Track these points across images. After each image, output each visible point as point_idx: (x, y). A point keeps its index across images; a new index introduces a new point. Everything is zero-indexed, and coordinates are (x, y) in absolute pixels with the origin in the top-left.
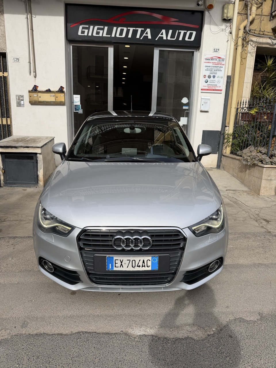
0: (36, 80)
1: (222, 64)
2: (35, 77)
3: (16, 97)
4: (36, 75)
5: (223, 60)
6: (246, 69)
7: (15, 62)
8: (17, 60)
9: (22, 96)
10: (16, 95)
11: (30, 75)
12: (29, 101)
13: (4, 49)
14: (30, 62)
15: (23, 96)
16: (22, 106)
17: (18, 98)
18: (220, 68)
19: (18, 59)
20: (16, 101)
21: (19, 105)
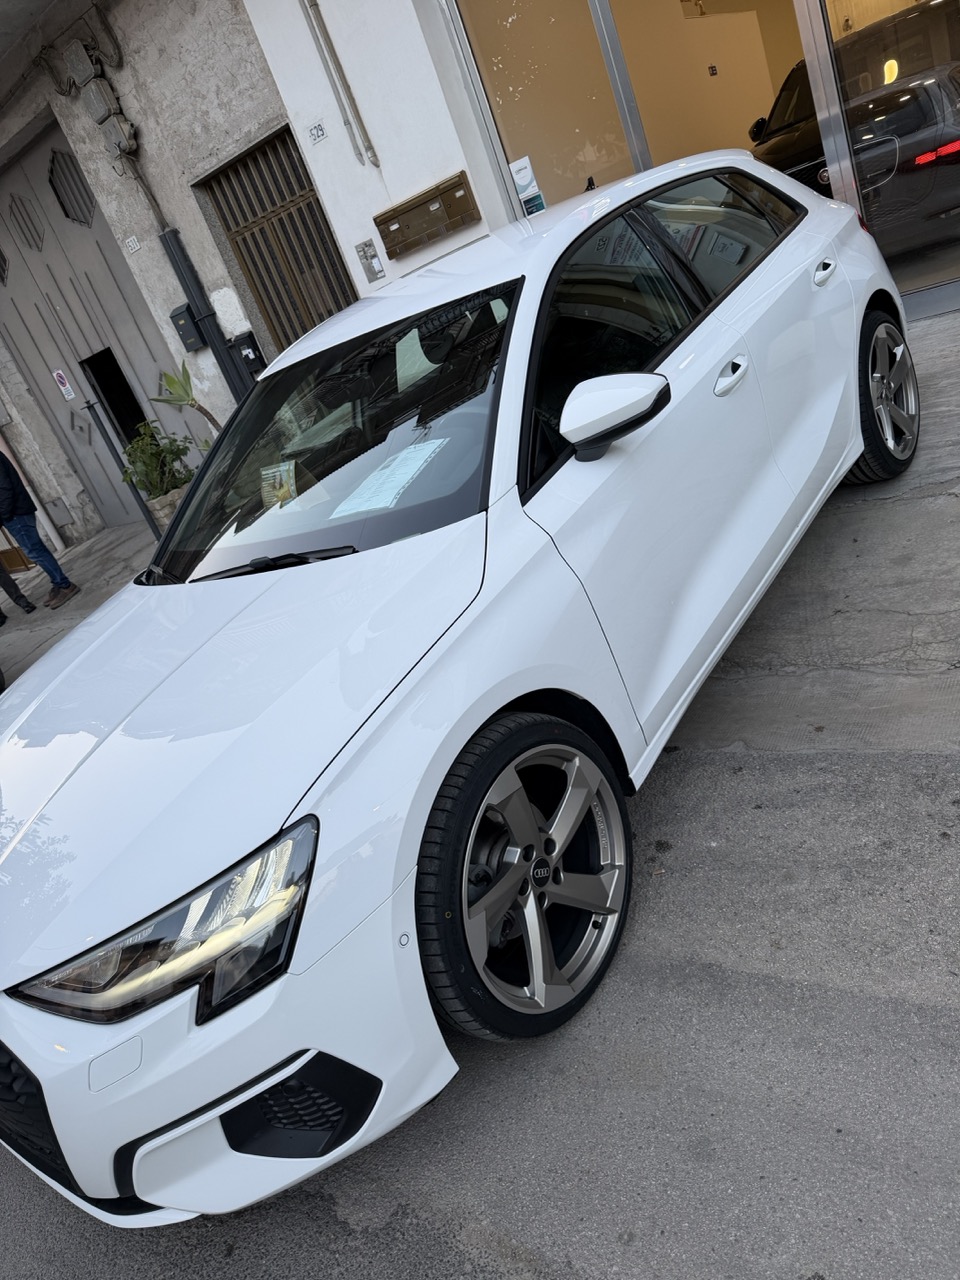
0: (380, 172)
2: (376, 164)
3: (358, 252)
4: (375, 155)
7: (318, 140)
8: (320, 133)
9: (369, 244)
10: (356, 247)
11: (364, 165)
12: (387, 253)
13: (282, 115)
14: (347, 123)
15: (371, 240)
16: (380, 275)
17: (362, 253)
19: (319, 128)
20: (361, 267)
21: (373, 275)
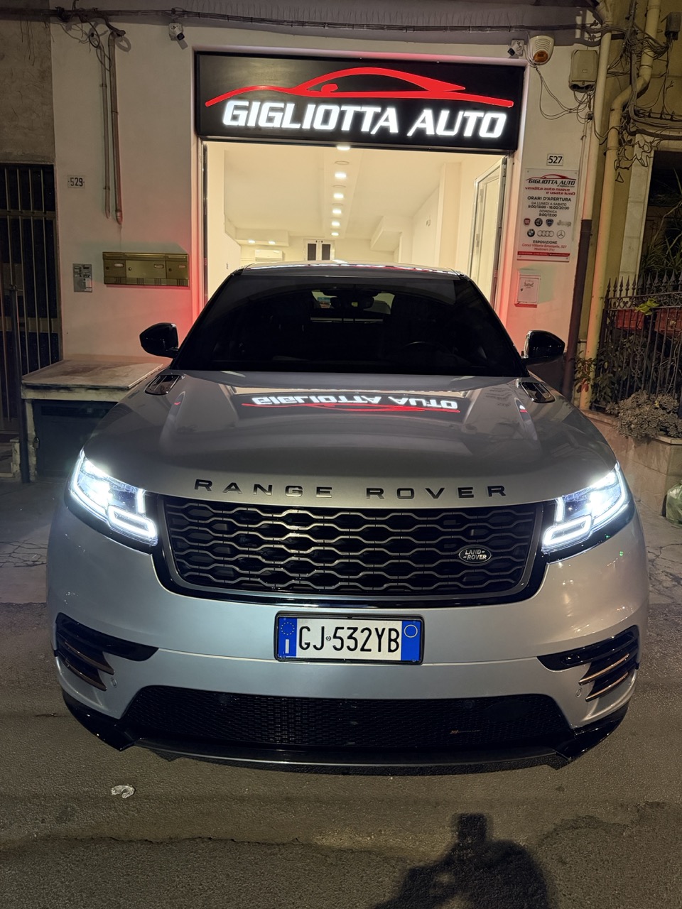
0: (121, 228)
1: (571, 191)
2: (119, 221)
3: (74, 268)
4: (121, 216)
5: (572, 182)
6: (629, 205)
7: (75, 186)
8: (79, 183)
9: (87, 268)
10: (74, 265)
11: (108, 218)
12: (104, 279)
14: (107, 188)
15: (91, 265)
16: (88, 290)
17: (77, 270)
18: (564, 202)
19: (80, 180)
20: (72, 279)
21: (80, 286)
